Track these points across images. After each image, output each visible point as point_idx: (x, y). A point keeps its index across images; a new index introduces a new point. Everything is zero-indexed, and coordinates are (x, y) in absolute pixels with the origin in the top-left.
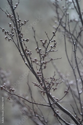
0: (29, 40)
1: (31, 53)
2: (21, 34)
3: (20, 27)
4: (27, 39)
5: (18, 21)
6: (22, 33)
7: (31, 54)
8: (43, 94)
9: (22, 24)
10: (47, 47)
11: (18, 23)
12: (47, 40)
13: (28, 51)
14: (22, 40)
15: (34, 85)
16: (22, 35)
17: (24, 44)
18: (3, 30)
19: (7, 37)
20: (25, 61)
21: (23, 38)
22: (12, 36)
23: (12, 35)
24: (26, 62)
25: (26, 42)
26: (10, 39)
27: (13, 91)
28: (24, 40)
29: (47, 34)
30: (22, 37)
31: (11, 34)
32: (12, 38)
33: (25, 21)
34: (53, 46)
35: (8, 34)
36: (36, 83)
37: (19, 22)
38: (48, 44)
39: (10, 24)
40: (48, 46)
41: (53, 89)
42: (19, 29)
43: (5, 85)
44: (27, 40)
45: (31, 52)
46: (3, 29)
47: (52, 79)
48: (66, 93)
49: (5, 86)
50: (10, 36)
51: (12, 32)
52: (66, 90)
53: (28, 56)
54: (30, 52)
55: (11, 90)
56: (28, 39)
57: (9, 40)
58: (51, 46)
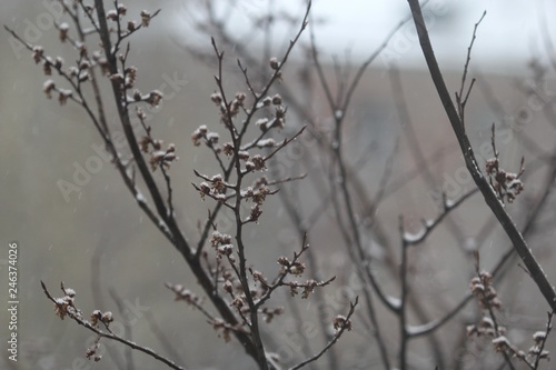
0: (160, 97)
1: (171, 154)
2: (125, 72)
3: (120, 38)
4: (153, 95)
5: (115, 12)
6: (132, 67)
7: (171, 159)
8: (222, 335)
9: (131, 28)
10: (242, 126)
11: (111, 24)
12: (243, 97)
13: (157, 147)
14: (130, 99)
15: (174, 296)
16: (132, 77)
17: (140, 116)
18: (39, 55)
19: (52, 87)
20: (135, 193)
21: (135, 90)
22: (80, 81)
23: (78, 76)
24: (140, 197)
25: (148, 105)
26: (67, 92)
27: (107, 321)
28: (137, 98)
29: (245, 72)
30: (129, 86)
31: (77, 71)
32: (78, 91)
33: (143, 15)
34: (269, 125)
35: (61, 73)
36: (183, 290)
37: (116, 18)
38: (250, 116)
39: (64, 26)
40: (246, 124)
41: (265, 311)
42: (117, 50)
43: (72, 296)
44: (153, 100)
45: (172, 150)
46: (37, 51)
47: (289, 266)
48: (339, 329)
49: (73, 299)
50: (70, 80)
51: (79, 63)
52: (340, 316)
53: (154, 169)
54: (168, 152)
55: (99, 316)
56: (156, 91)
57: (63, 98)
58: (261, 121)
